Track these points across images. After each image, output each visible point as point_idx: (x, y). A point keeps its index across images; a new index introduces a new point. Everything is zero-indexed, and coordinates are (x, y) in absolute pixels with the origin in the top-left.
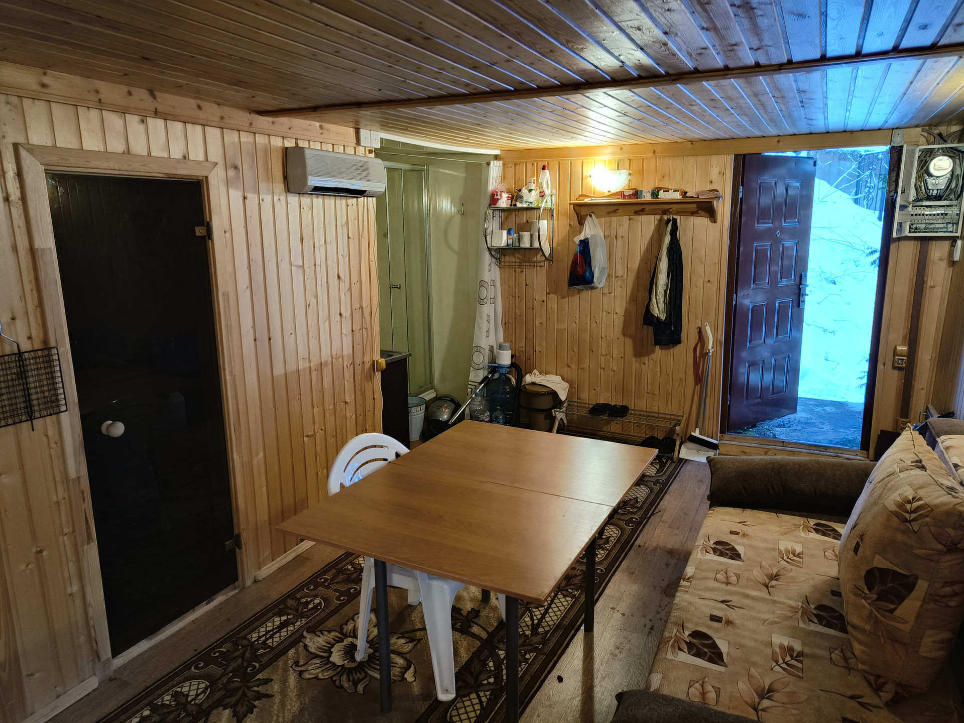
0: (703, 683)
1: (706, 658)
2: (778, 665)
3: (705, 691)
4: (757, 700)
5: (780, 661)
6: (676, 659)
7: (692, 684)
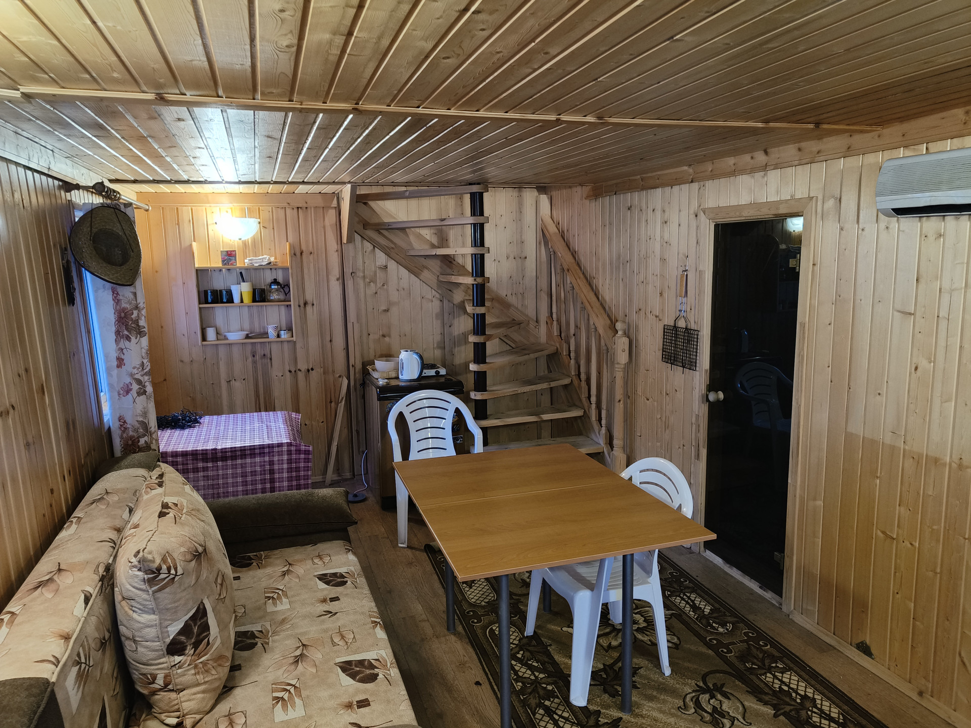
0: (347, 644)
1: (354, 663)
2: (294, 686)
3: (342, 640)
4: (305, 652)
5: (292, 690)
6: (376, 652)
7: (354, 640)
